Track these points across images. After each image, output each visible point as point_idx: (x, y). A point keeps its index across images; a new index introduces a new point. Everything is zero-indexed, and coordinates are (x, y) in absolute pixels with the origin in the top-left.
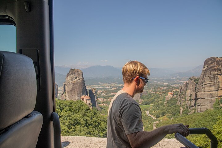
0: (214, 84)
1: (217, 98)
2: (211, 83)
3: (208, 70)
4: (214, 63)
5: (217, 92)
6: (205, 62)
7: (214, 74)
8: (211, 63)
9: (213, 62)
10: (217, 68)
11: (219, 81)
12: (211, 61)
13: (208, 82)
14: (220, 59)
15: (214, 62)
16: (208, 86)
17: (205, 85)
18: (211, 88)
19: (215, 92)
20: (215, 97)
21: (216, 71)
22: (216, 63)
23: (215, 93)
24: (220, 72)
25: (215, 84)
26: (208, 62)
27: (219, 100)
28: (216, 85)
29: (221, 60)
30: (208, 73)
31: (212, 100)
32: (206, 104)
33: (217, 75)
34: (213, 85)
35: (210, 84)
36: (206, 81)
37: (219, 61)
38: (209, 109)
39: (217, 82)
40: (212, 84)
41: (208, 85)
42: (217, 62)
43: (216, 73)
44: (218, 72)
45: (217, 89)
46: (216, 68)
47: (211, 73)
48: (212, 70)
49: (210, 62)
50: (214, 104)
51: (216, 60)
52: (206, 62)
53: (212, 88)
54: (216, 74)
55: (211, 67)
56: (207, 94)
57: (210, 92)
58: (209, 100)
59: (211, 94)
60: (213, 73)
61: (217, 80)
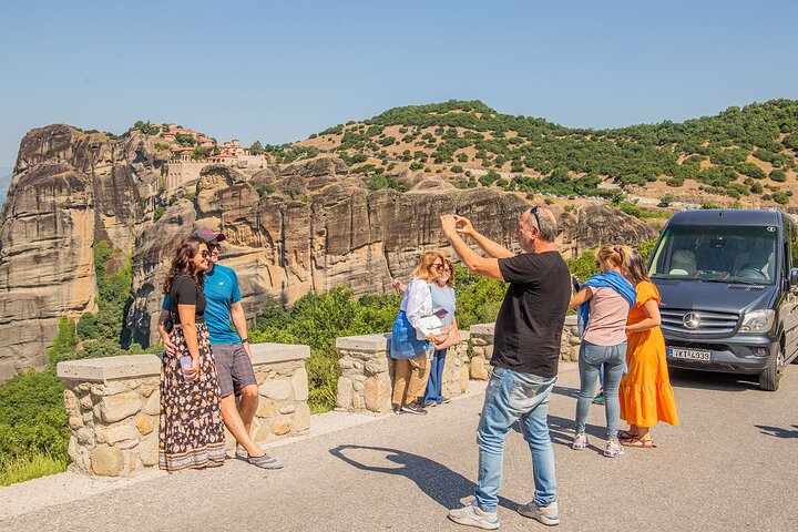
0: (52, 251)
1: (65, 318)
2: (39, 249)
3: (27, 182)
4: (61, 154)
5: (65, 286)
6: (22, 146)
7: (54, 206)
8: (50, 154)
9: (59, 150)
10: (69, 178)
11: (74, 236)
12: (51, 145)
13: (25, 243)
14: (88, 138)
15: (65, 148)
16: (23, 262)
17: (11, 255)
18: (38, 271)
19: (56, 288)
20: (58, 314)
21: (65, 190)
22: (69, 153)
23: (57, 294)
24: (79, 194)
25: (57, 254)
26: (38, 145)
27: (77, 321)
28: (61, 256)
29: (90, 142)
30: (27, 200)
31: (42, 328)
32: (16, 348)
33: (66, 211)
34: (48, 256)
35: (34, 253)
36: (14, 236)
37: (85, 144)
38: (26, 371)
39: (68, 241)
40: (44, 253)
41: (23, 255)
42: (75, 150)
43: (62, 199)
44: (71, 198)
45: (67, 275)
46: (64, 175)
47: (42, 197)
48: (45, 185)
49: (46, 148)
50: (51, 344)
51: (72, 141)
52: (30, 145)
53: (43, 271)
54: (62, 206)
55: (43, 172)
56: (20, 299)
57: (35, 290)
58: (27, 326)
59: (40, 300)
60: (50, 199)
61: (68, 231)
